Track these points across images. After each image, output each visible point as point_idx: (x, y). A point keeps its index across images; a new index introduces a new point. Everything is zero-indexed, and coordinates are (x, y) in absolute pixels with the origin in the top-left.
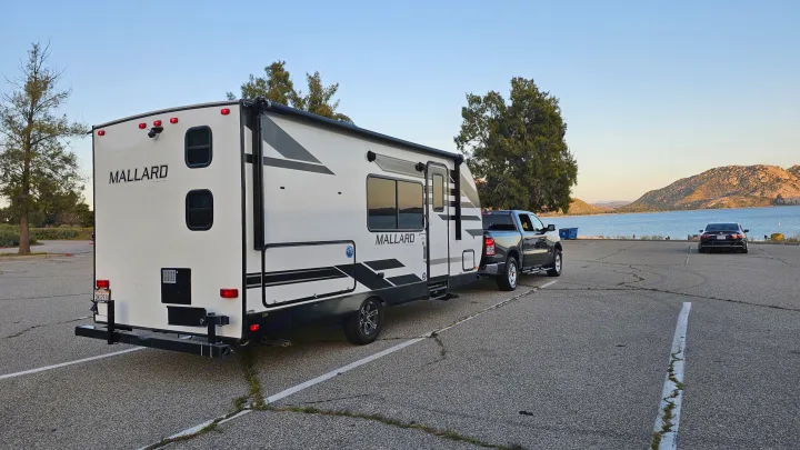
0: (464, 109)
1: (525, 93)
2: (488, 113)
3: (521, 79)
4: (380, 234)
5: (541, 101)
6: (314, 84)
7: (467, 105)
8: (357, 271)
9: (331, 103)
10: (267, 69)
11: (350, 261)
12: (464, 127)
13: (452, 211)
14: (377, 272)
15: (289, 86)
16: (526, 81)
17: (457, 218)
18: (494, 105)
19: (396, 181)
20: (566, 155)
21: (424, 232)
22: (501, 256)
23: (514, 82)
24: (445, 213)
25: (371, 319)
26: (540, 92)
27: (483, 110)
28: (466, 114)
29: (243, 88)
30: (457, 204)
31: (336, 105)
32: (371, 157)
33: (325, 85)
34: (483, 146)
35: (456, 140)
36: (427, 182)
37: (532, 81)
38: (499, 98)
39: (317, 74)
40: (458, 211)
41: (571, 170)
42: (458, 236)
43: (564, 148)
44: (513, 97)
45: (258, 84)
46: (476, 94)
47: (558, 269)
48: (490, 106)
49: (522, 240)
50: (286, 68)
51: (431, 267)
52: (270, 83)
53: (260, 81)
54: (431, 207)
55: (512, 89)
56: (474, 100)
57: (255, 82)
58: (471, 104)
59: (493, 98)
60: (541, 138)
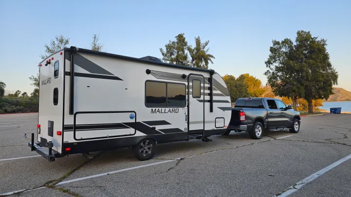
0: (271, 48)
1: (304, 38)
2: (284, 50)
3: (302, 31)
4: (154, 109)
5: (313, 42)
6: (198, 42)
7: (272, 46)
8: (137, 126)
9: (205, 50)
10: (176, 37)
11: (133, 121)
12: (270, 57)
13: (207, 98)
14: (151, 127)
15: (186, 44)
16: (305, 32)
17: (211, 101)
18: (287, 45)
19: (166, 83)
20: (331, 69)
21: (186, 107)
22: (250, 121)
23: (298, 33)
24: (202, 98)
25: (149, 148)
26: (312, 37)
27: (280, 48)
28: (272, 50)
29: (166, 46)
30: (211, 95)
31: (208, 50)
32: (148, 72)
33: (203, 42)
34: (281, 65)
35: (266, 63)
36: (188, 84)
37: (309, 32)
38: (290, 42)
39: (199, 37)
40: (211, 98)
41: (334, 77)
42: (211, 110)
43: (329, 65)
44: (297, 40)
45: (172, 44)
46: (277, 40)
47: (296, 130)
48: (285, 46)
49: (267, 114)
50: (184, 36)
51: (190, 125)
52: (177, 43)
53: (173, 43)
54: (191, 96)
55: (297, 36)
56: (276, 43)
57: (171, 43)
58: (274, 45)
59: (286, 42)
60: (311, 61)
